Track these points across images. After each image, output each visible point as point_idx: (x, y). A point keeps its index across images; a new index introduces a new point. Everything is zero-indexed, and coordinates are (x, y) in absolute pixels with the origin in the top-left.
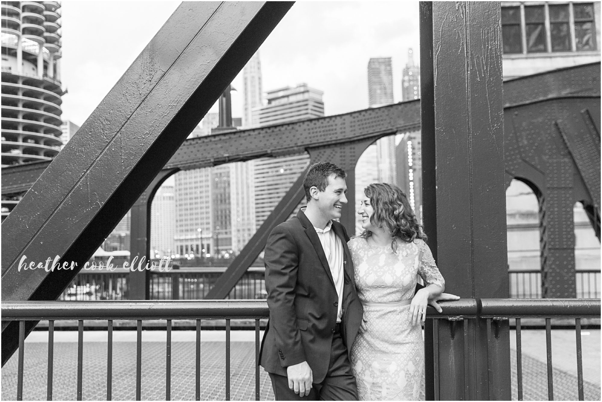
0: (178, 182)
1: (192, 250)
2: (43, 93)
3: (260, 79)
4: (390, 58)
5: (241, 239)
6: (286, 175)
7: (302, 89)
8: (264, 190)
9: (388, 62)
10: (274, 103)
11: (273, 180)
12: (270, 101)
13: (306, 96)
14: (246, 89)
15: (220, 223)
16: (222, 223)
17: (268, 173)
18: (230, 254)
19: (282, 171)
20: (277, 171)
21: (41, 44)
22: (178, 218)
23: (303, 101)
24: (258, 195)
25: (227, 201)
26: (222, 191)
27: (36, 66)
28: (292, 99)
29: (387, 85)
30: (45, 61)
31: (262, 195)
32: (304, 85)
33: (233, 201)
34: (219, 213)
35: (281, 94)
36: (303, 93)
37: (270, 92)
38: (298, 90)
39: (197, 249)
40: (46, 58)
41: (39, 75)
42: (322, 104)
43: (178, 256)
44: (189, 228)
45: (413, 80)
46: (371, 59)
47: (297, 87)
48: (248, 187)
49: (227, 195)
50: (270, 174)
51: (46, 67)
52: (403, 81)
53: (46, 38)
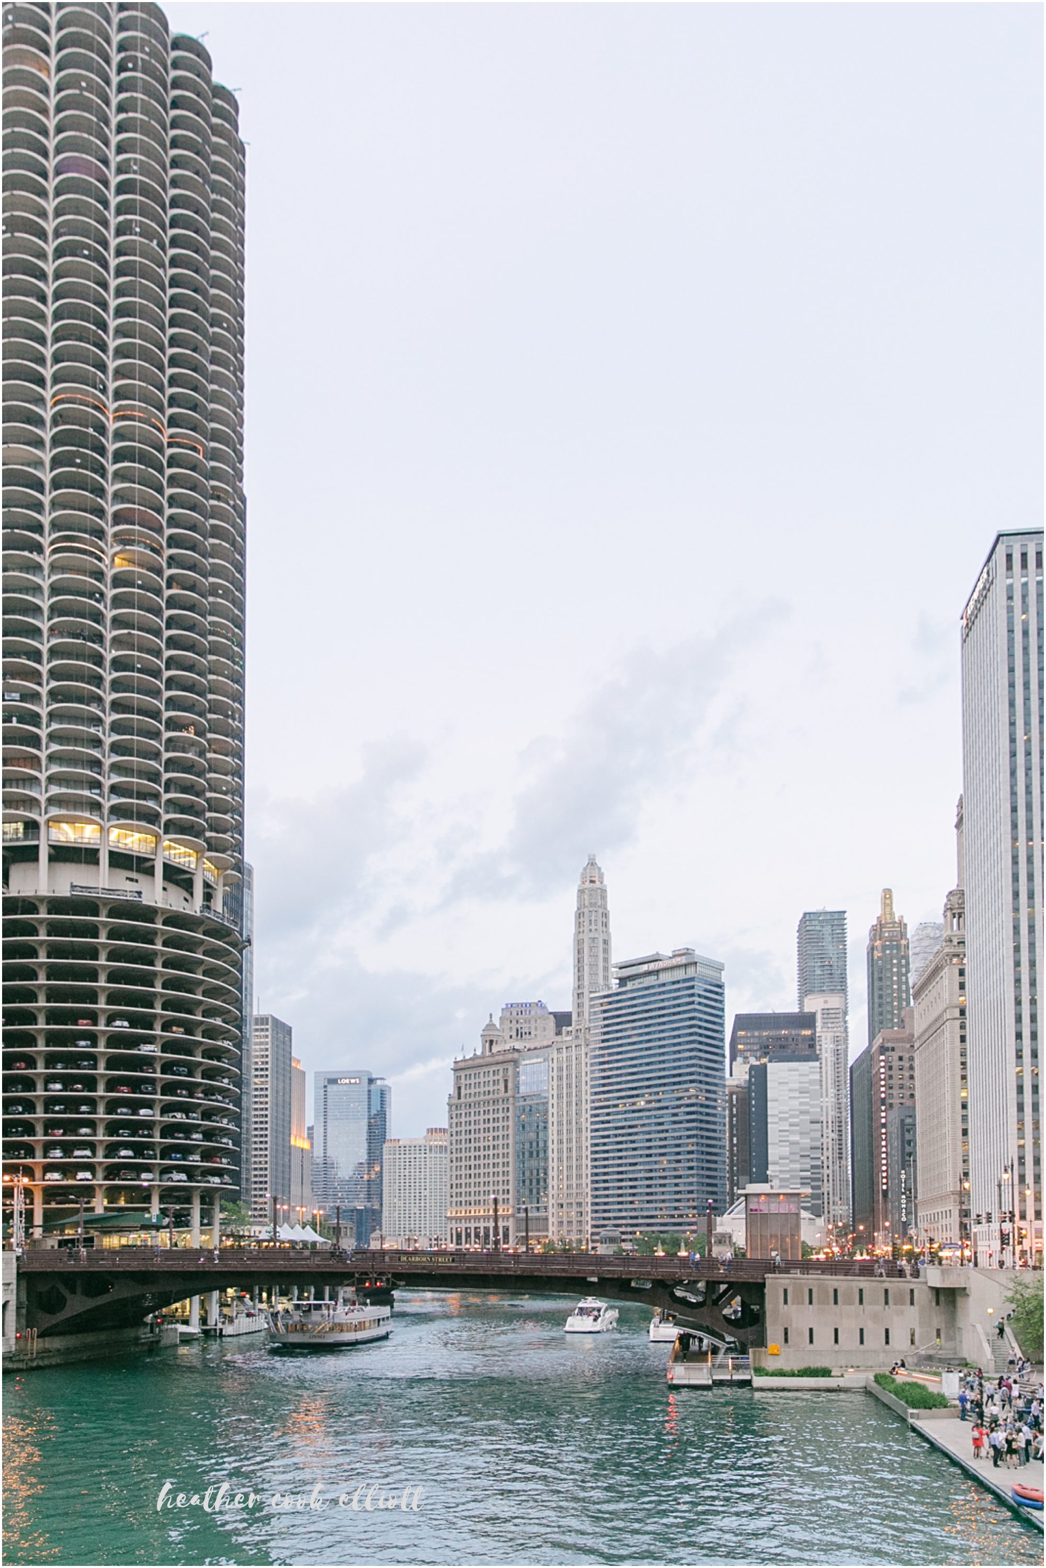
0: (455, 1120)
1: (477, 1236)
2: (202, 942)
3: (606, 942)
4: (844, 912)
5: (565, 1220)
6: (649, 1110)
7: (683, 960)
8: (608, 1137)
9: (837, 920)
10: (630, 986)
11: (626, 1120)
12: (623, 981)
13: (691, 972)
14: (579, 961)
15: (527, 1192)
16: (531, 1191)
17: (616, 1106)
18: (545, 1245)
19: (642, 1104)
20: (634, 1104)
21: (199, 851)
22: (454, 1182)
23: (685, 981)
24: (597, 1145)
25: (541, 1155)
26: (532, 1136)
27: (192, 894)
28: (665, 977)
29: (834, 962)
30: (207, 885)
31: (605, 1144)
32: (687, 952)
33: (552, 1155)
34: (527, 1174)
35: (645, 968)
36: (686, 966)
37: (623, 965)
38: (675, 961)
39: (487, 1236)
40: (211, 879)
41: (195, 907)
42: (720, 986)
43: (452, 1247)
44: (472, 1198)
45: (891, 947)
46: (805, 914)
47: (674, 956)
48: (580, 1130)
49: (541, 1144)
50: (620, 1108)
51: (208, 897)
52: (872, 949)
53: (207, 840)
